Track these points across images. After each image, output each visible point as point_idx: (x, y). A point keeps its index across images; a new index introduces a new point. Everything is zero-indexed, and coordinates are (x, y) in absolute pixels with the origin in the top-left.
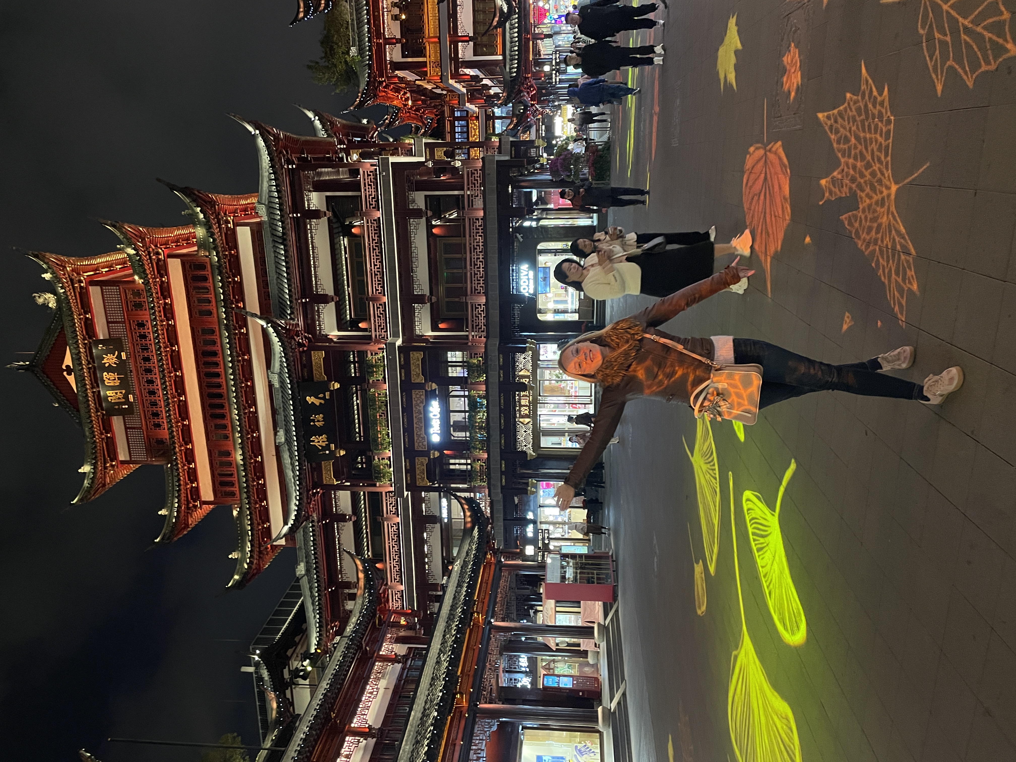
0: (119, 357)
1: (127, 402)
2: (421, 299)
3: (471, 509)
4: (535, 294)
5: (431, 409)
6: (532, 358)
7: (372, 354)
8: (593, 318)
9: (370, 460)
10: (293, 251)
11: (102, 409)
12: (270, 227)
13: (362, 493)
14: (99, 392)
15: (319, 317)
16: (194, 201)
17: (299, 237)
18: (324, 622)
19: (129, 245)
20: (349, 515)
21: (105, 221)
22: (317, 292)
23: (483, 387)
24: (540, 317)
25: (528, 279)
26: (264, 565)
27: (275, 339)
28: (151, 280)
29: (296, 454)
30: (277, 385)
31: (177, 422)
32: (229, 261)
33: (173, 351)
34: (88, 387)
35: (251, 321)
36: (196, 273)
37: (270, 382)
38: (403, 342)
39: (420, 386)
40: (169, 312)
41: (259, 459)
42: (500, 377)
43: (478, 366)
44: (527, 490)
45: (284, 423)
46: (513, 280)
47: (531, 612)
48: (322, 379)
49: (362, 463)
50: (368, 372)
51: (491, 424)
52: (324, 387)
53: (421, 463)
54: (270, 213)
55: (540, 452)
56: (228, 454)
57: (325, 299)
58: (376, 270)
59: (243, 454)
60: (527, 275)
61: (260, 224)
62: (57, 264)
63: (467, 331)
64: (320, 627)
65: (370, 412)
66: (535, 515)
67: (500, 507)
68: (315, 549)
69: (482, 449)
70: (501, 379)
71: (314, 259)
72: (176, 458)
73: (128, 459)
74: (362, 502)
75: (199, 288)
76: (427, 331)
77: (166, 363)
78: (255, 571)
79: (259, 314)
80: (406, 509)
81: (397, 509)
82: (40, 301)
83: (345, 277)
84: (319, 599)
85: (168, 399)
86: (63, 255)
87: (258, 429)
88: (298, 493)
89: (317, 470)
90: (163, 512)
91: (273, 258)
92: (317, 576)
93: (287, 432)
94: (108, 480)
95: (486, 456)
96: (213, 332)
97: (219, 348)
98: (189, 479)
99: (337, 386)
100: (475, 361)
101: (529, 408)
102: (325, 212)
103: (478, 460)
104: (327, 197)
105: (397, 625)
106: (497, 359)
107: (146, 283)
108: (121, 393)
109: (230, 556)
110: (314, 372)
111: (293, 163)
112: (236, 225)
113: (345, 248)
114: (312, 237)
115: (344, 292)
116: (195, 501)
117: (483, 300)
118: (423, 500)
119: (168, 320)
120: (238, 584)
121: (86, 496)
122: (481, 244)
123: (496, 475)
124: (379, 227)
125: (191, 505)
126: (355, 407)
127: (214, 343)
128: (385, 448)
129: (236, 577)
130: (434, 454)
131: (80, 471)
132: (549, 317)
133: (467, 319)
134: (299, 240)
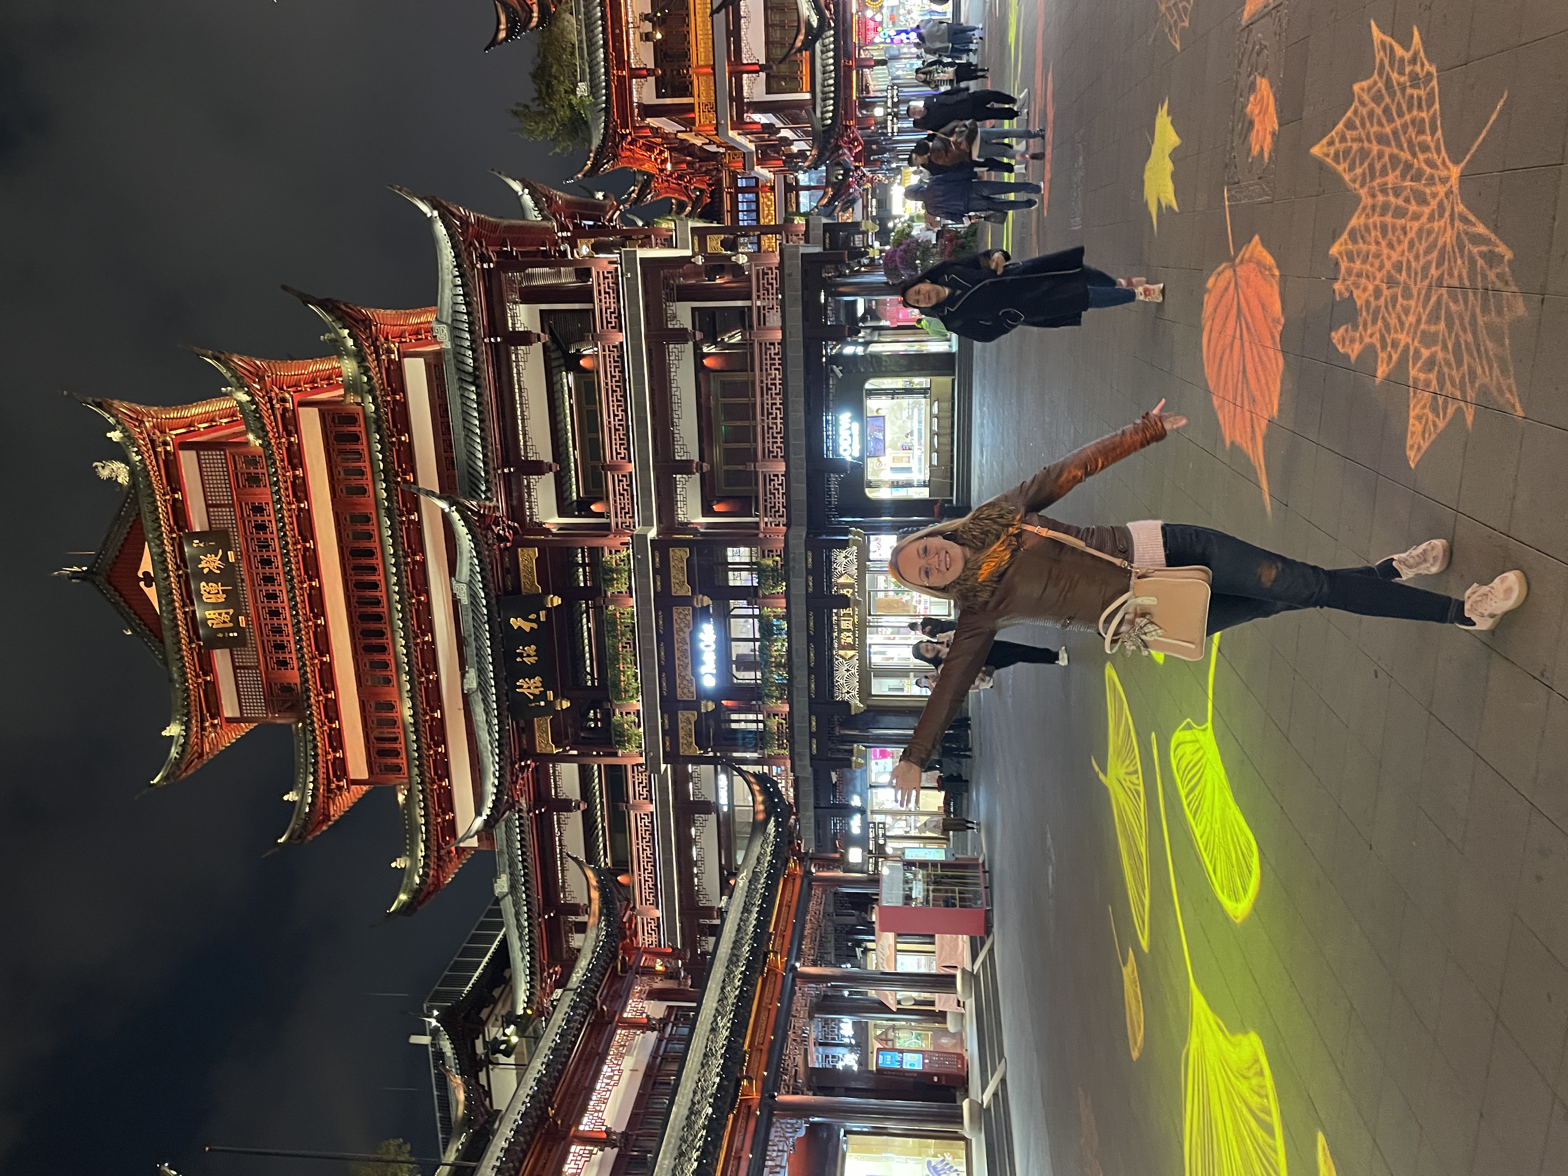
0: (224, 558)
1: (237, 627)
2: (685, 467)
3: (764, 791)
4: (861, 458)
5: (701, 636)
6: (858, 557)
7: (611, 553)
8: (952, 495)
9: (608, 715)
10: (490, 395)
11: (199, 639)
12: (455, 357)
13: (596, 767)
14: (194, 612)
15: (530, 495)
16: (339, 319)
17: (499, 374)
18: (538, 966)
19: (241, 387)
20: (576, 801)
21: (203, 351)
22: (526, 457)
23: (783, 602)
24: (871, 493)
25: (851, 435)
26: (445, 878)
27: (461, 529)
28: (273, 441)
29: (495, 706)
30: (465, 600)
31: (312, 658)
32: (393, 410)
33: (306, 549)
34: (177, 605)
35: (427, 502)
36: (341, 429)
37: (454, 595)
38: (658, 535)
39: (685, 601)
40: (300, 490)
41: (438, 715)
42: (807, 585)
43: (774, 570)
44: (850, 761)
45: (475, 659)
46: (827, 437)
47: (859, 951)
48: (534, 591)
49: (595, 720)
50: (604, 580)
51: (795, 660)
52: (535, 603)
53: (686, 719)
54: (455, 337)
55: (869, 702)
56: (391, 707)
57: (538, 468)
58: (617, 423)
59: (413, 707)
60: (850, 429)
61: (439, 354)
62: (131, 417)
63: (757, 516)
64: (531, 973)
65: (608, 642)
66: (864, 800)
67: (808, 788)
68: (523, 853)
69: (781, 698)
70: (811, 590)
71: (522, 408)
72: (311, 714)
73: (238, 715)
74: (597, 780)
75: (346, 452)
76: (696, 517)
77: (296, 568)
78: (431, 888)
79: (438, 492)
80: (663, 790)
81: (650, 791)
82: (104, 474)
83: (570, 434)
84: (530, 931)
85: (299, 622)
86: (139, 403)
87: (436, 669)
88: (497, 767)
89: (527, 731)
90: (291, 797)
91: (459, 407)
92: (527, 896)
93: (481, 672)
94: (207, 747)
95: (786, 708)
96: (367, 519)
97: (377, 544)
98: (331, 746)
99: (557, 601)
100: (770, 562)
101: (854, 634)
102: (539, 335)
103: (775, 715)
104: (541, 311)
105: (650, 972)
106: (803, 559)
107: (266, 445)
108: (227, 613)
109: (393, 865)
110: (523, 580)
111: (490, 261)
112: (403, 355)
113: (570, 389)
114: (518, 373)
115: (568, 457)
116: (339, 780)
117: (781, 468)
118: (688, 777)
119: (299, 501)
120: (406, 908)
121: (174, 773)
122: (778, 382)
123: (802, 738)
124: (621, 357)
125: (333, 786)
126: (586, 634)
127: (370, 536)
128: (632, 697)
129: (403, 897)
130: (706, 706)
131: (163, 733)
132: (884, 494)
133: (757, 498)
134: (500, 377)
